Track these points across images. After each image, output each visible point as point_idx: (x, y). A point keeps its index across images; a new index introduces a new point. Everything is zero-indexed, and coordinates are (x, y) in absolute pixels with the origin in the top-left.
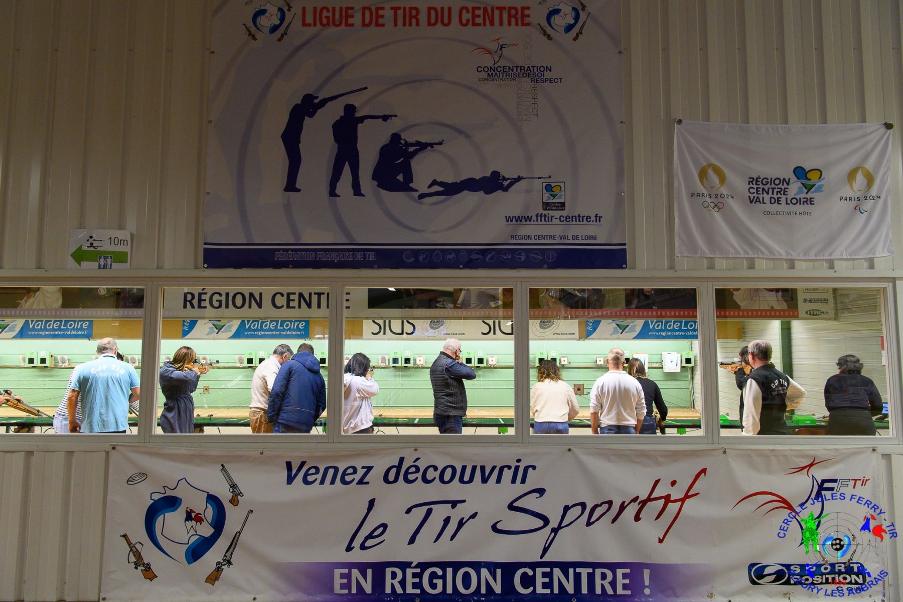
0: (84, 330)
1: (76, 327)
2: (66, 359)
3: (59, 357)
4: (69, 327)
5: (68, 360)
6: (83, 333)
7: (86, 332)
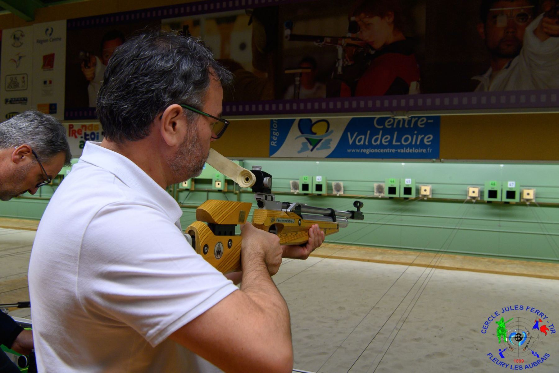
0: (426, 147)
1: (413, 143)
2: (342, 186)
3: (334, 183)
4: (404, 143)
5: (344, 187)
6: (424, 151)
7: (429, 150)
